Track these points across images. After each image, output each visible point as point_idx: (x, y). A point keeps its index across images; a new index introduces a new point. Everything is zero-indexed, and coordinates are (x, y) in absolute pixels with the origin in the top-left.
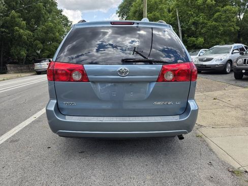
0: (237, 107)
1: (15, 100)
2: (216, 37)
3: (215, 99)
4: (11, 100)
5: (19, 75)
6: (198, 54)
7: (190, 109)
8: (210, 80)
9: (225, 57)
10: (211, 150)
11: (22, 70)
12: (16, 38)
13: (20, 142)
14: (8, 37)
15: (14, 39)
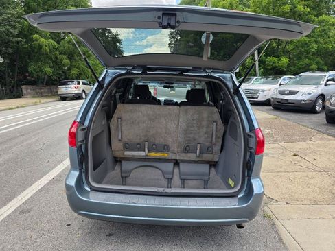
0: (325, 170)
1: (30, 144)
2: (306, 57)
3: (295, 155)
4: (25, 143)
5: (37, 100)
6: (279, 83)
7: (253, 192)
8: (291, 123)
9: (315, 91)
10: (281, 240)
11: (41, 93)
12: (36, 51)
13: (32, 213)
14: (25, 48)
15: (33, 51)
